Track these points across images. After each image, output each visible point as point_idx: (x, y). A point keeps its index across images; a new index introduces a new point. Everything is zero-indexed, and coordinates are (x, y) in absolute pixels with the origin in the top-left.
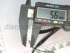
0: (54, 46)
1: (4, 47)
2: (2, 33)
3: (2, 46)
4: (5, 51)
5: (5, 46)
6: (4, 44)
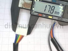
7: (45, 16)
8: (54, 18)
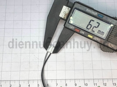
7: (83, 33)
8: (96, 38)
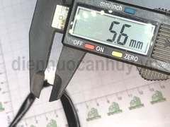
0: (139, 96)
1: (7, 94)
2: (3, 59)
3: (2, 91)
4: (9, 104)
5: (9, 92)
6: (8, 87)
7: (102, 50)
8: (128, 57)
